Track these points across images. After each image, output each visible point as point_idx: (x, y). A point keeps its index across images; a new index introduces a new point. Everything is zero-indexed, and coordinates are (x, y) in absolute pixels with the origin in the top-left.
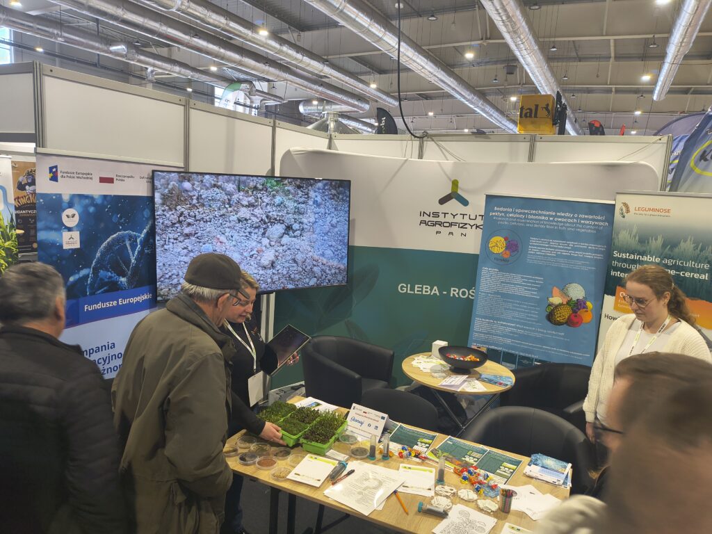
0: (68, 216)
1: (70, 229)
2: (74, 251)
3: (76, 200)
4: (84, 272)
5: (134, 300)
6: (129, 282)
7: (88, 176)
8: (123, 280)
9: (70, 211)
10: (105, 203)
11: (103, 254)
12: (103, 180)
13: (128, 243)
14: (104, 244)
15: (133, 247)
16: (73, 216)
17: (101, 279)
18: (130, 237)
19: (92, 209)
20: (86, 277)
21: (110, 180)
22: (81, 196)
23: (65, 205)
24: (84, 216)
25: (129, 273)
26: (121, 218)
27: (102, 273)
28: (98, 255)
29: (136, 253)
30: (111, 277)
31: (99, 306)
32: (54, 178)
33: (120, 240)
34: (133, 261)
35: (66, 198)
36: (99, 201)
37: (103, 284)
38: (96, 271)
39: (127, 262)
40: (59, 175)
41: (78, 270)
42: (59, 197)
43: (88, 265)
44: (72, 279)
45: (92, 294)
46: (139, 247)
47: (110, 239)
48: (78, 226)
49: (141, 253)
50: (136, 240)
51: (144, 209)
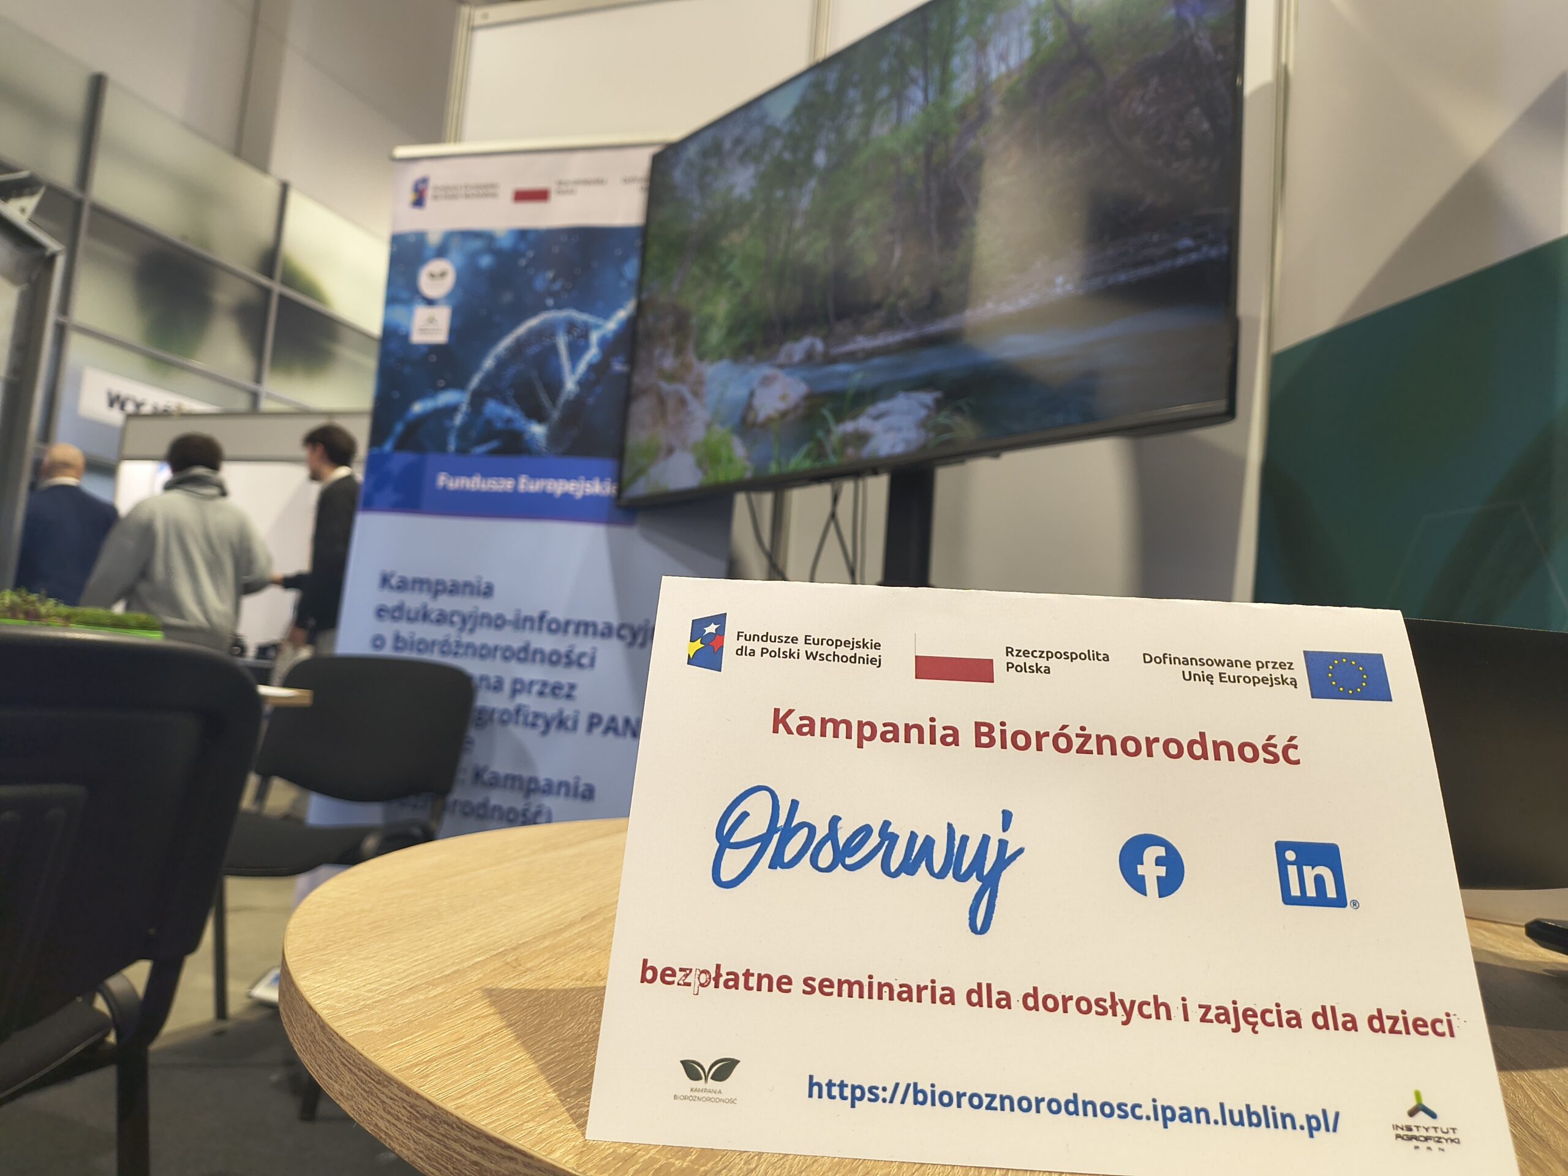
0: (432, 276)
1: (430, 302)
2: (434, 348)
3: (454, 244)
4: (447, 398)
5: (558, 487)
6: (553, 438)
7: (487, 191)
8: (538, 430)
9: (437, 266)
10: (522, 246)
11: (502, 364)
12: (522, 196)
13: (562, 342)
14: (507, 342)
15: (576, 350)
16: (443, 275)
17: (489, 423)
18: (571, 326)
19: (486, 261)
20: (451, 410)
21: (541, 195)
22: (468, 235)
23: (429, 253)
24: (468, 277)
25: (556, 415)
26: (554, 280)
27: (492, 408)
28: (489, 363)
29: (582, 367)
30: (509, 421)
31: (475, 483)
32: (419, 201)
33: (545, 333)
34: (570, 385)
36: (506, 243)
37: (488, 432)
38: (478, 399)
39: (554, 386)
40: (429, 193)
41: (436, 390)
42: (420, 238)
43: (459, 384)
44: (418, 408)
45: (462, 451)
46: (592, 353)
47: (521, 330)
48: (450, 297)
49: (598, 369)
50: (585, 336)
51: (625, 258)
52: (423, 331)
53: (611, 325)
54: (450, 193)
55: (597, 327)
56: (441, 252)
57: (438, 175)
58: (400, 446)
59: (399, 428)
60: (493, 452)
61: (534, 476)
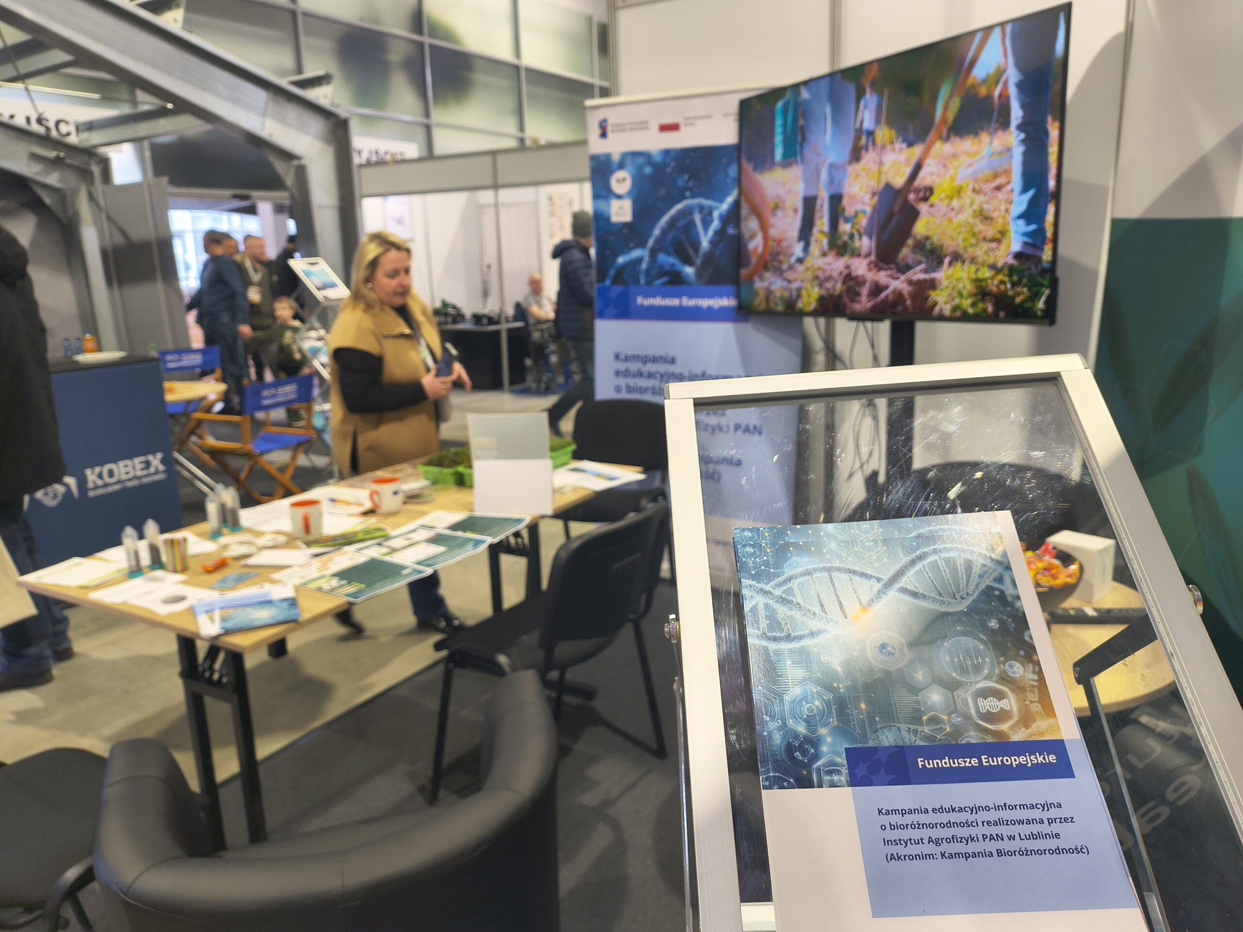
0: (618, 181)
1: (619, 197)
2: (625, 225)
3: (628, 160)
4: (636, 253)
5: (705, 303)
6: (699, 274)
7: (642, 126)
8: (689, 271)
9: (620, 174)
10: (668, 160)
11: (664, 232)
12: (664, 128)
13: (697, 218)
14: (665, 219)
15: (706, 223)
16: (624, 180)
17: (661, 266)
18: (702, 208)
19: (648, 170)
20: (639, 261)
21: (674, 127)
22: (635, 154)
23: (614, 166)
24: (639, 180)
25: (698, 261)
26: (688, 180)
27: (662, 258)
28: (657, 232)
29: (711, 232)
30: (672, 265)
31: (658, 301)
32: (604, 135)
33: (686, 213)
34: (705, 244)
35: (616, 158)
36: (658, 158)
37: (662, 272)
38: (653, 253)
39: (696, 245)
40: (609, 129)
41: (629, 250)
42: (608, 157)
43: (642, 244)
44: (621, 260)
45: (649, 283)
46: (716, 224)
47: (673, 211)
48: (630, 193)
49: (720, 233)
50: (710, 214)
51: (728, 165)
52: (617, 214)
53: (725, 206)
54: (621, 128)
55: (717, 208)
56: (621, 166)
57: (614, 117)
58: (615, 282)
59: (612, 272)
60: (666, 283)
61: (691, 296)
